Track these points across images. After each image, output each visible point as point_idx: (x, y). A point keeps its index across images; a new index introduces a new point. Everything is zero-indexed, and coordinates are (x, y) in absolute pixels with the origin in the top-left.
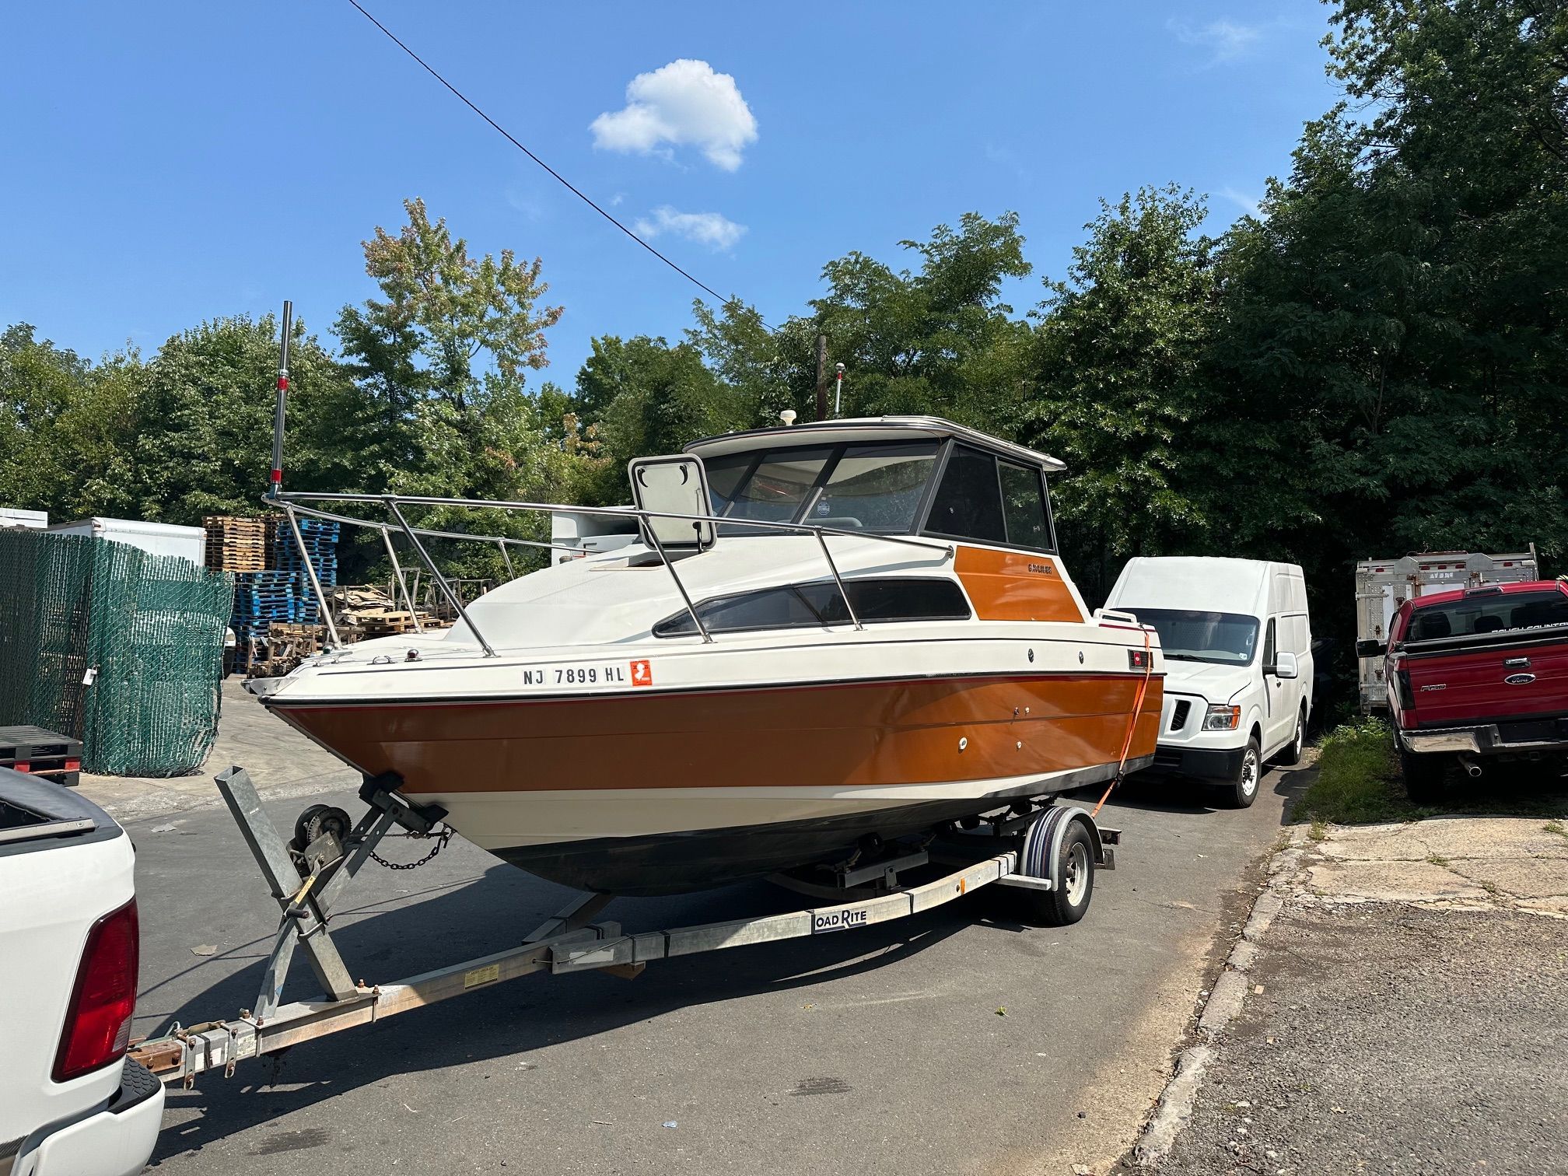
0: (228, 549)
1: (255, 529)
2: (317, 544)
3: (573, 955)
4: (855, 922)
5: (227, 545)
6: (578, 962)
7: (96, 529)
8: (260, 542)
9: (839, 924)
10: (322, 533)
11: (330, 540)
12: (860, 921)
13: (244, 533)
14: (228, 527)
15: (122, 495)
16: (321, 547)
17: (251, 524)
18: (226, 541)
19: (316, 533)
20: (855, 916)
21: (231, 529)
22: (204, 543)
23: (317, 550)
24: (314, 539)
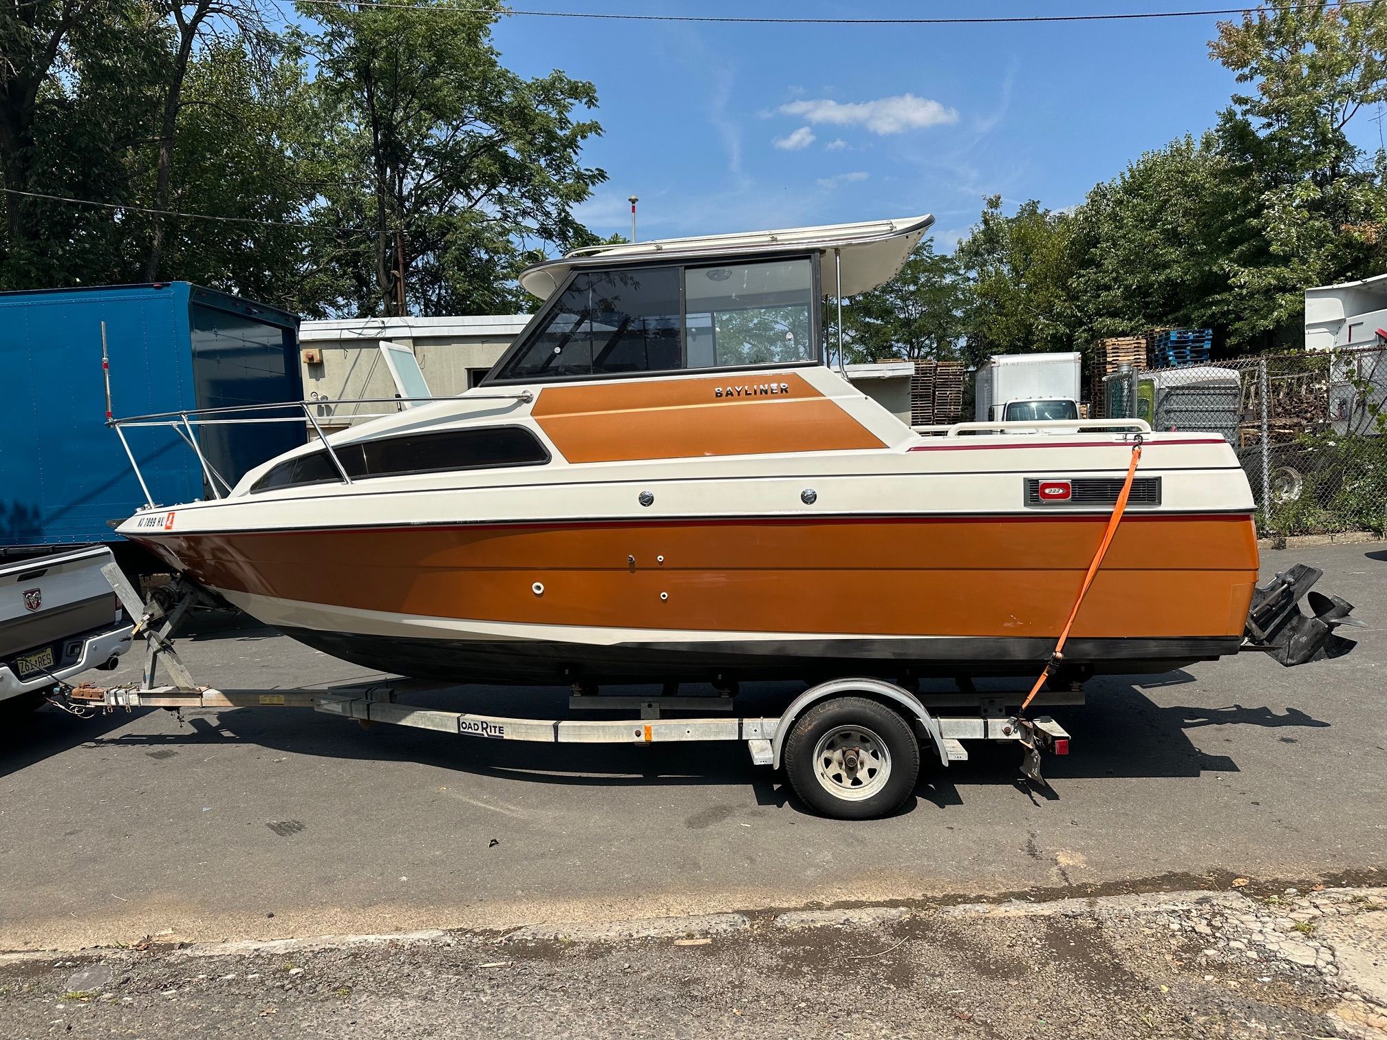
0: (1111, 366)
1: (1136, 345)
2: (1188, 353)
3: (323, 702)
4: (493, 733)
5: (1110, 363)
6: (325, 707)
7: (993, 365)
8: (1141, 357)
9: (480, 731)
10: (1193, 341)
11: (1202, 347)
12: (497, 734)
13: (1126, 350)
14: (1110, 348)
15: (1062, 329)
16: (1194, 355)
17: (1132, 342)
18: (1109, 359)
19: (1186, 342)
20: (493, 729)
21: (1113, 349)
22: (1078, 365)
23: (1188, 358)
24: (1185, 348)
